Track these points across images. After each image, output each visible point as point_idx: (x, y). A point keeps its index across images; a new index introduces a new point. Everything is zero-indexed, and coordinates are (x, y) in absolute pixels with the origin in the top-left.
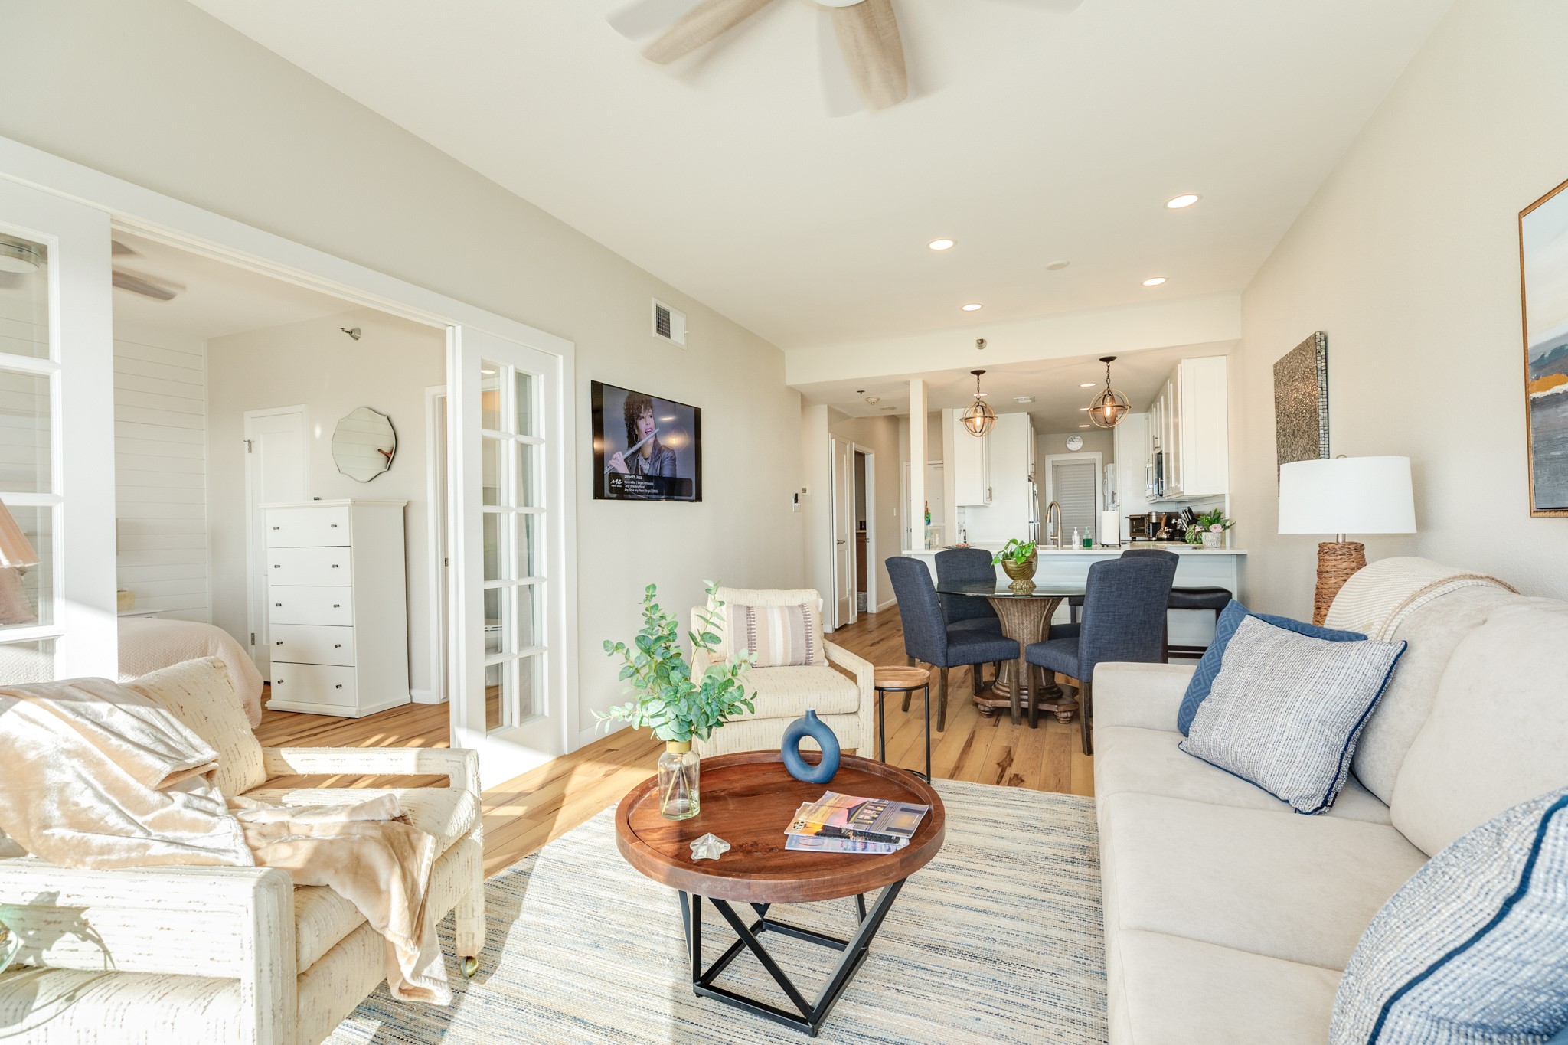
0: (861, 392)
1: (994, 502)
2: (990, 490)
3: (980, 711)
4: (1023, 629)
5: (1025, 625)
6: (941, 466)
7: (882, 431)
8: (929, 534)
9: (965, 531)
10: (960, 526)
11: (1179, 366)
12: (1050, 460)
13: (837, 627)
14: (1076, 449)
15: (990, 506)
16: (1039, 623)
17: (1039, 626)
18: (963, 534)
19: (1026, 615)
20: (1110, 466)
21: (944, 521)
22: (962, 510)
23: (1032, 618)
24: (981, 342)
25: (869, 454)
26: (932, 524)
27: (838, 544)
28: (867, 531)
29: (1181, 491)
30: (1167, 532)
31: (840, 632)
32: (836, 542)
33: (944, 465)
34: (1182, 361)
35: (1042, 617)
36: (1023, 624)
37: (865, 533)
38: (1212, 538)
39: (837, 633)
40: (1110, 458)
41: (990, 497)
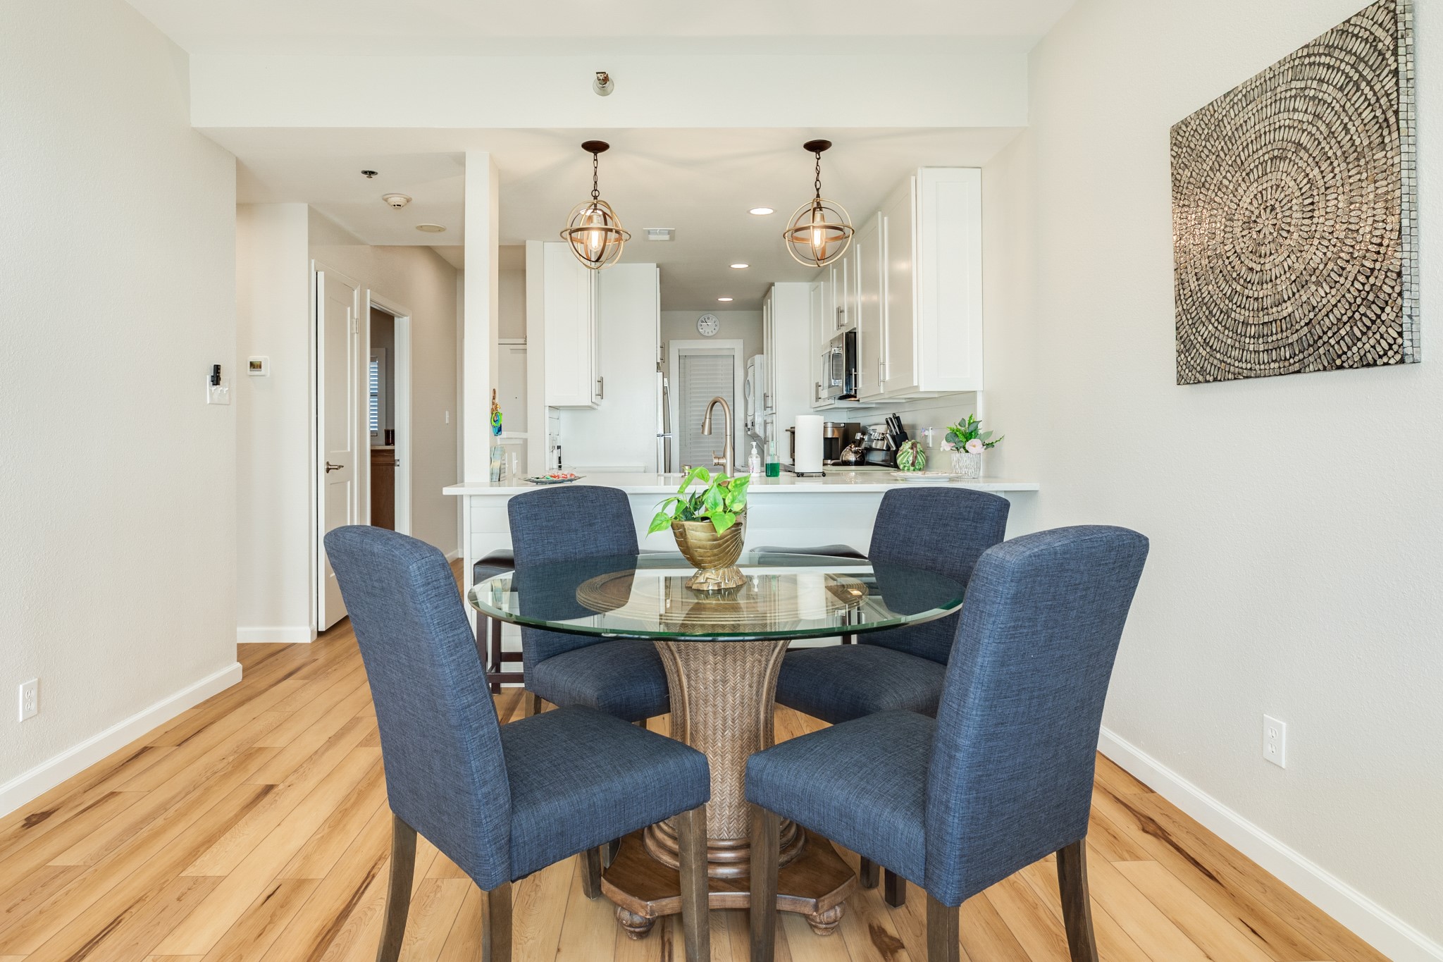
0: (370, 173)
1: (605, 403)
2: (601, 381)
3: (619, 920)
4: (724, 696)
5: (731, 683)
6: (522, 347)
7: (424, 279)
8: (498, 453)
9: (559, 447)
10: (554, 440)
11: (913, 178)
12: (675, 348)
13: (322, 628)
14: (711, 334)
15: (599, 408)
16: (761, 676)
17: (760, 684)
18: (556, 451)
19: (735, 661)
20: (758, 358)
21: (526, 431)
22: (555, 414)
23: (748, 665)
24: (604, 80)
25: (401, 316)
26: (504, 434)
27: (328, 470)
28: (397, 447)
29: (915, 384)
30: (856, 452)
31: (328, 637)
32: (322, 468)
33: (528, 346)
34: (919, 171)
35: (767, 661)
36: (725, 682)
37: (393, 450)
38: (968, 462)
39: (323, 640)
40: (758, 346)
41: (601, 395)
